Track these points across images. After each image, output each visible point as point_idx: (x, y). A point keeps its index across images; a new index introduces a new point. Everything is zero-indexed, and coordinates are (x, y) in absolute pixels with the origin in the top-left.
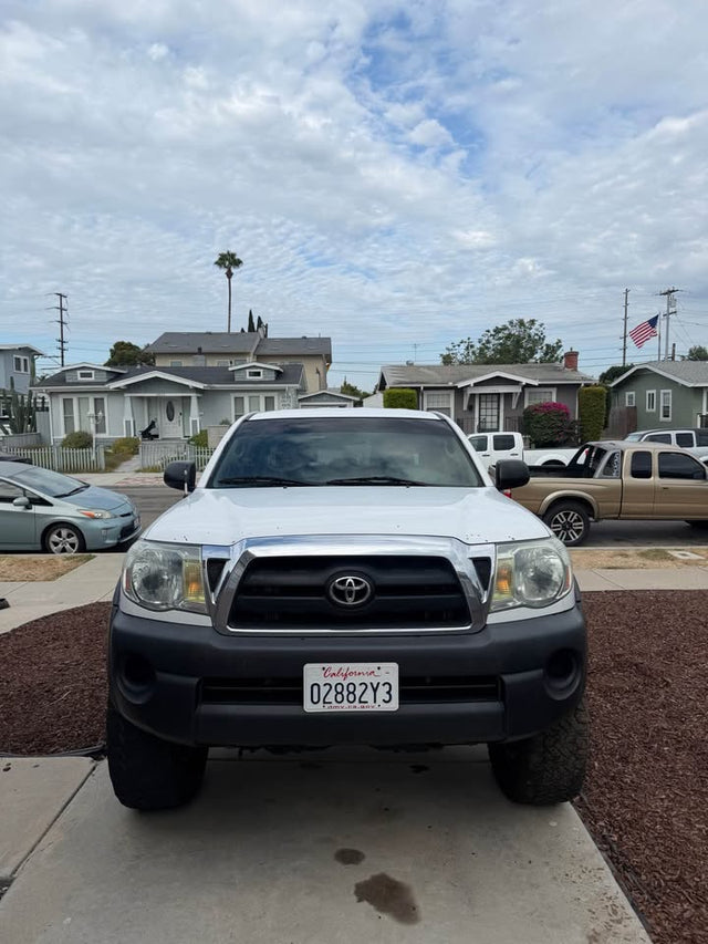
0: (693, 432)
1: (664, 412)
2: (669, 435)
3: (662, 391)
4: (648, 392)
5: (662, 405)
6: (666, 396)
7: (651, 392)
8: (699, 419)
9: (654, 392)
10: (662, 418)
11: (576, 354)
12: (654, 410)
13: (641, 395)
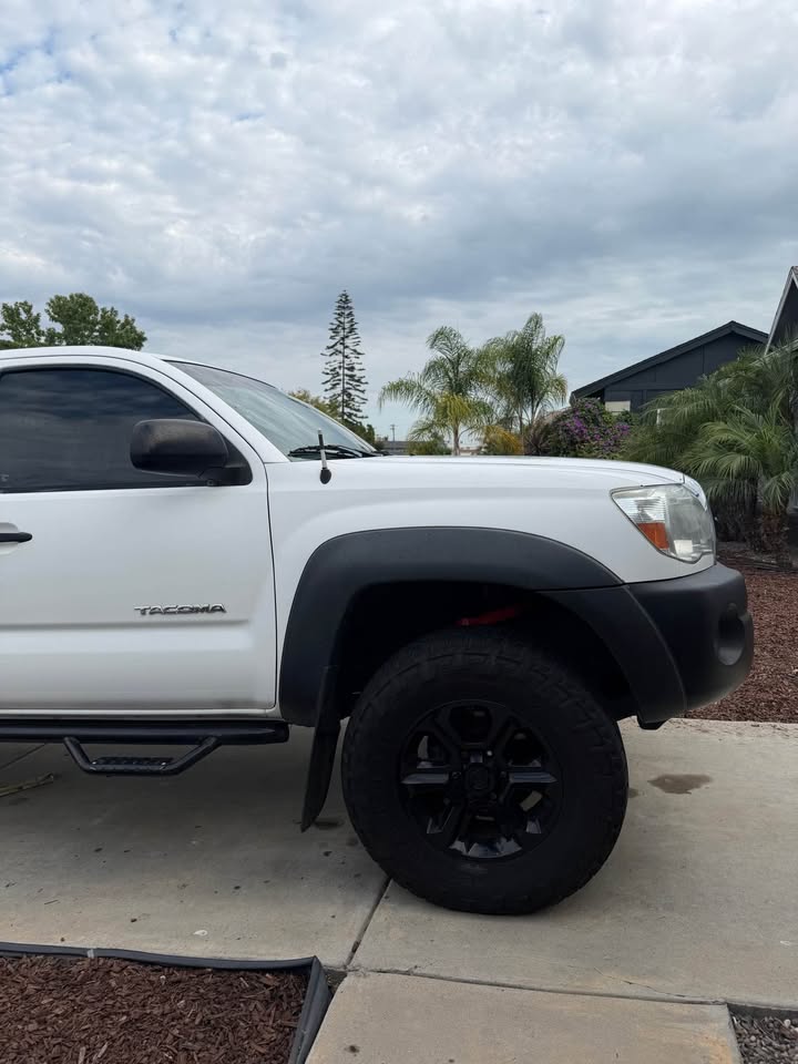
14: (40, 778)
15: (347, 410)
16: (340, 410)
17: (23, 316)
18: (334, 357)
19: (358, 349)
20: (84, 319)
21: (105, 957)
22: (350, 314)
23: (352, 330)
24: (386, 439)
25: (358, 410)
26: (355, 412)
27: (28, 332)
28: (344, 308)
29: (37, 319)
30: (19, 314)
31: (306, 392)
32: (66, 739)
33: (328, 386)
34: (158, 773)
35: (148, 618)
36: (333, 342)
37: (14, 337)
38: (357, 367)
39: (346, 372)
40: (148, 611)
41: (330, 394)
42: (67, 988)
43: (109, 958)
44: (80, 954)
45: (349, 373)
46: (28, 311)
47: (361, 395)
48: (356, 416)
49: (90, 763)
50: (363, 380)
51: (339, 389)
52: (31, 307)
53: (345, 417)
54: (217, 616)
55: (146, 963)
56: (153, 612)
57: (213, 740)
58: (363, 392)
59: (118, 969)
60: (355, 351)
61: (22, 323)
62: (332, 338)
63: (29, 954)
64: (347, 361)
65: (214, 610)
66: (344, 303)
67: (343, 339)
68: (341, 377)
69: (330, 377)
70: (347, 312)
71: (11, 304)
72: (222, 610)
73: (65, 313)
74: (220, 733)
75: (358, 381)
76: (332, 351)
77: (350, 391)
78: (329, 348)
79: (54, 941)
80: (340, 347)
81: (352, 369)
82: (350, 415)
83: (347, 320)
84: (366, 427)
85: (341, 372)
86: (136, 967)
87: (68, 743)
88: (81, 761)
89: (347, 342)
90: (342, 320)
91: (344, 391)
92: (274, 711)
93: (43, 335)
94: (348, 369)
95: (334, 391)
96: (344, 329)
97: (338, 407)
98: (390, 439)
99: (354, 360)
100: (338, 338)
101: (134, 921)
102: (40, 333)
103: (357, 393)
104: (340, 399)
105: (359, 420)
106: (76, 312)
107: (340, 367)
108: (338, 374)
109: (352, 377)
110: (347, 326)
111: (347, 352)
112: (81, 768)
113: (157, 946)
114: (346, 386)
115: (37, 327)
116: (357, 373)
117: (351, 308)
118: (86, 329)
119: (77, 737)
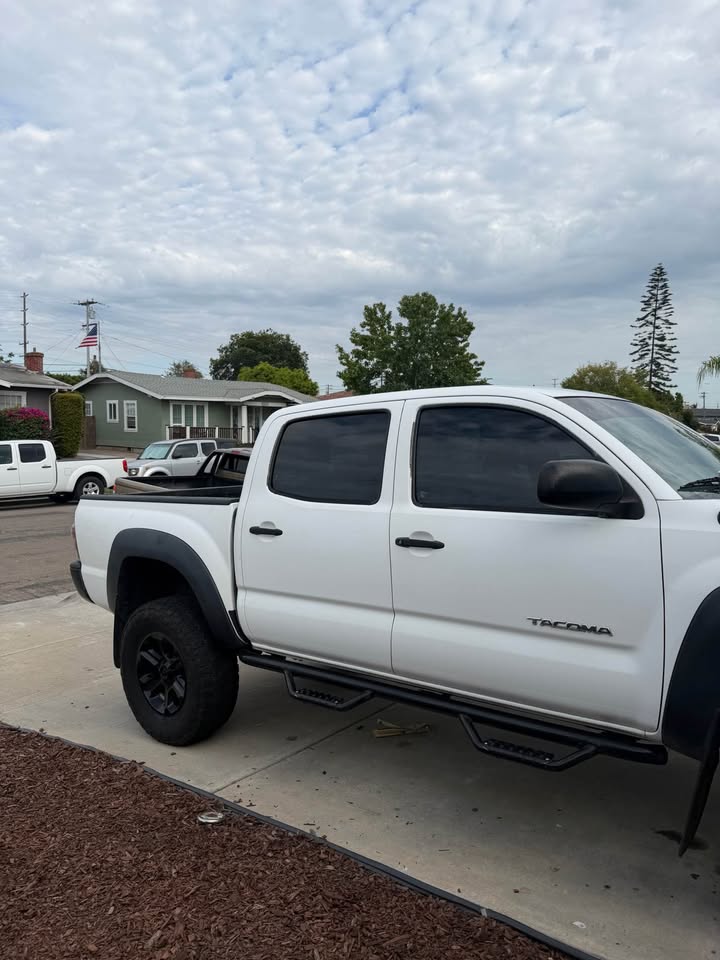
0: (214, 442)
1: (129, 423)
2: (195, 445)
3: (125, 402)
4: (108, 402)
5: (126, 415)
6: (130, 407)
7: (112, 402)
8: (168, 430)
9: (116, 402)
10: (126, 429)
11: (41, 356)
12: (117, 420)
13: (100, 406)
14: (419, 726)
15: (654, 379)
16: (648, 379)
17: (379, 315)
18: (644, 328)
19: (671, 319)
20: (425, 314)
21: (497, 921)
22: (665, 286)
23: (665, 301)
24: (695, 406)
25: (667, 379)
26: (663, 382)
27: (382, 327)
28: (658, 280)
29: (389, 316)
30: (376, 313)
31: (612, 363)
32: (461, 716)
33: (637, 356)
34: (542, 767)
35: (538, 628)
36: (644, 314)
37: (371, 332)
38: (668, 337)
39: (656, 342)
40: (539, 623)
41: (637, 364)
42: (471, 941)
43: (501, 922)
44: (476, 910)
45: (660, 343)
46: (383, 311)
47: (671, 364)
48: (664, 385)
49: (483, 743)
50: (673, 350)
51: (647, 359)
52: (384, 307)
53: (653, 386)
54: (603, 638)
55: (534, 940)
56: (544, 623)
57: (592, 748)
58: (673, 361)
59: (510, 937)
60: (667, 321)
61: (378, 321)
62: (643, 310)
63: (435, 896)
64: (657, 331)
65: (601, 631)
66: (659, 275)
67: (655, 310)
68: (650, 347)
69: (637, 348)
70: (661, 284)
71: (371, 306)
72: (609, 633)
73: (410, 309)
74: (599, 742)
75: (668, 351)
76: (643, 322)
77: (659, 361)
78: (639, 320)
79: (451, 888)
80: (651, 318)
81: (662, 339)
82: (657, 384)
83: (660, 292)
84: (674, 395)
85: (650, 342)
86: (525, 939)
87: (463, 719)
88: (475, 740)
89: (660, 313)
90: (655, 292)
91: (653, 361)
92: (656, 735)
93: (393, 329)
94: (658, 339)
95: (641, 362)
96: (657, 301)
97: (646, 376)
98: (699, 407)
99: (665, 331)
100: (650, 310)
101: (517, 892)
102: (390, 328)
103: (667, 362)
104: (648, 368)
105: (666, 389)
106: (419, 307)
107: (650, 338)
108: (647, 345)
109: (662, 347)
110: (660, 297)
111: (658, 322)
112: (475, 745)
113: (540, 924)
114: (655, 356)
115: (389, 323)
116: (668, 343)
117: (665, 280)
118: (426, 322)
119: (469, 715)
